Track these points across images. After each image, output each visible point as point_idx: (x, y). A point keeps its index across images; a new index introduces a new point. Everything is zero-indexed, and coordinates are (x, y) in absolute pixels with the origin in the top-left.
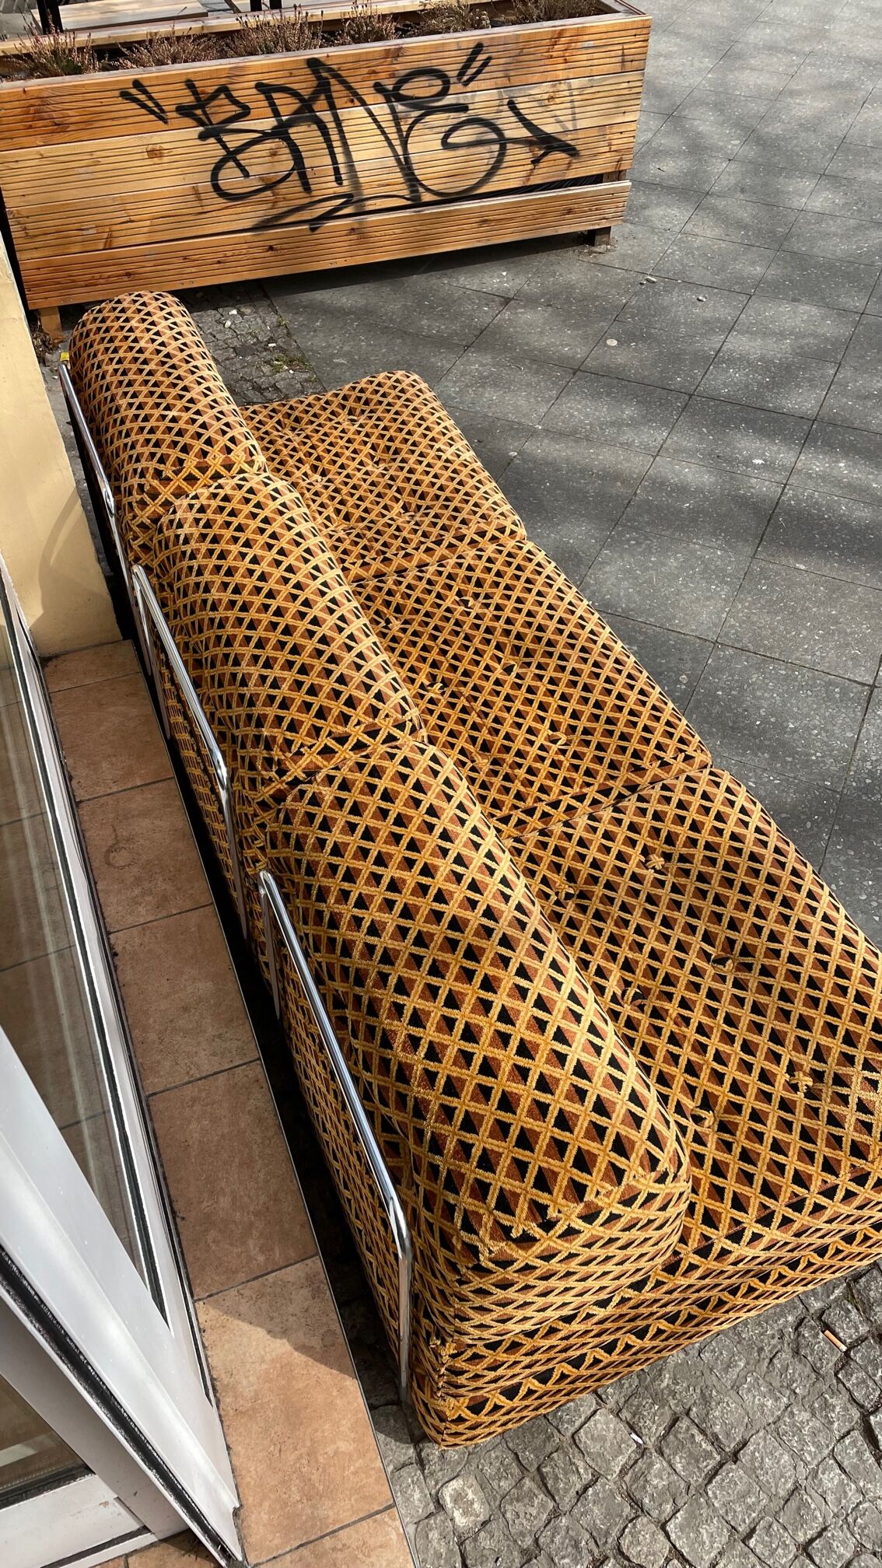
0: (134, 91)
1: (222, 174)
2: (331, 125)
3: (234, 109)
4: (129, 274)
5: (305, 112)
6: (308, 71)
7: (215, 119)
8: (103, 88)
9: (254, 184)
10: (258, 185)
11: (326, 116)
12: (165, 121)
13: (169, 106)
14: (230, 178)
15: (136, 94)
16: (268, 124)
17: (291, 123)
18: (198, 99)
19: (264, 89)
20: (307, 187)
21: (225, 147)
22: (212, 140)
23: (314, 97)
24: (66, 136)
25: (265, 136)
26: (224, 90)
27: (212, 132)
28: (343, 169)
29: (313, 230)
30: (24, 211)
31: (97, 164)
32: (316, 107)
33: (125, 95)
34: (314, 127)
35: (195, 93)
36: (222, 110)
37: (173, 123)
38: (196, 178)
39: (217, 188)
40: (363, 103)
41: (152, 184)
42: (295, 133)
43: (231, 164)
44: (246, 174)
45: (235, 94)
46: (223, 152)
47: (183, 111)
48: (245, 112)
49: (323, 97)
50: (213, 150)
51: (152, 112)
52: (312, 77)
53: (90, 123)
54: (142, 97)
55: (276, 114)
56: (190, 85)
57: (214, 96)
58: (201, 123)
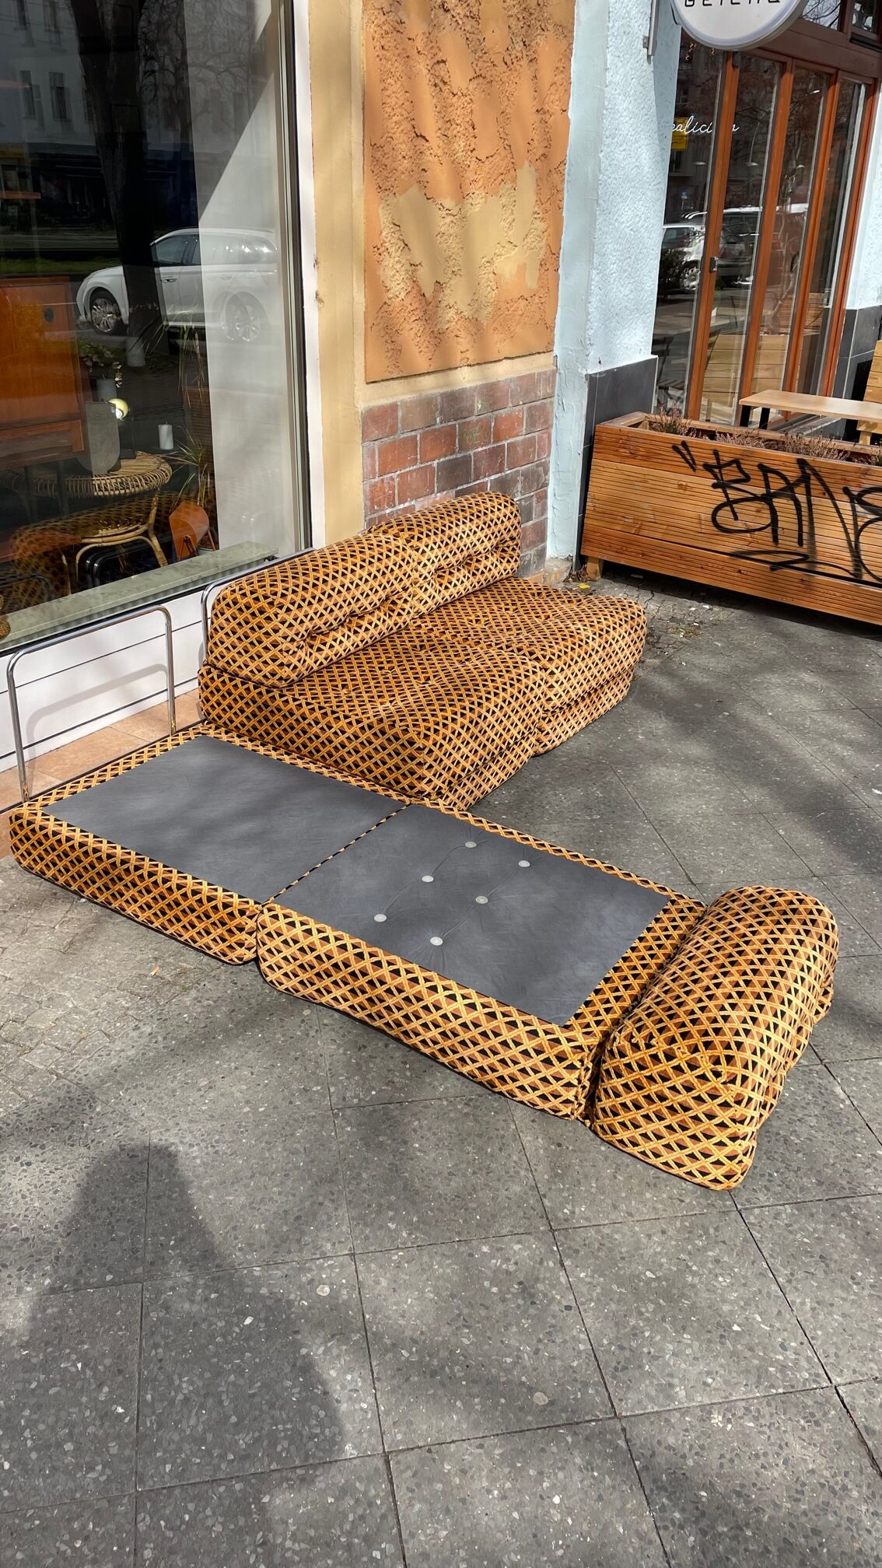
0: (681, 447)
1: (720, 513)
2: (804, 505)
3: (740, 476)
4: (643, 555)
5: (788, 491)
6: (797, 466)
7: (726, 478)
8: (665, 441)
9: (739, 525)
10: (743, 528)
11: (802, 498)
12: (694, 470)
13: (699, 462)
14: (724, 516)
15: (682, 449)
16: (761, 491)
17: (776, 495)
18: (718, 462)
19: (764, 470)
20: (776, 540)
21: (727, 496)
22: (720, 490)
23: (797, 483)
24: (633, 461)
25: (755, 498)
26: (736, 462)
27: (720, 485)
28: (805, 536)
29: (772, 569)
30: (597, 496)
31: (646, 482)
32: (796, 490)
33: (675, 448)
34: (792, 502)
35: (718, 459)
36: (730, 474)
37: (698, 472)
38: (703, 510)
39: (714, 520)
40: (832, 498)
41: (675, 505)
42: (777, 502)
43: (728, 508)
44: (736, 518)
45: (743, 466)
46: (725, 500)
47: (708, 467)
48: (746, 479)
49: (803, 485)
50: (719, 496)
51: (688, 462)
52: (799, 471)
53: (650, 457)
54: (685, 452)
55: (767, 486)
56: (716, 453)
57: (729, 464)
58: (716, 477)
